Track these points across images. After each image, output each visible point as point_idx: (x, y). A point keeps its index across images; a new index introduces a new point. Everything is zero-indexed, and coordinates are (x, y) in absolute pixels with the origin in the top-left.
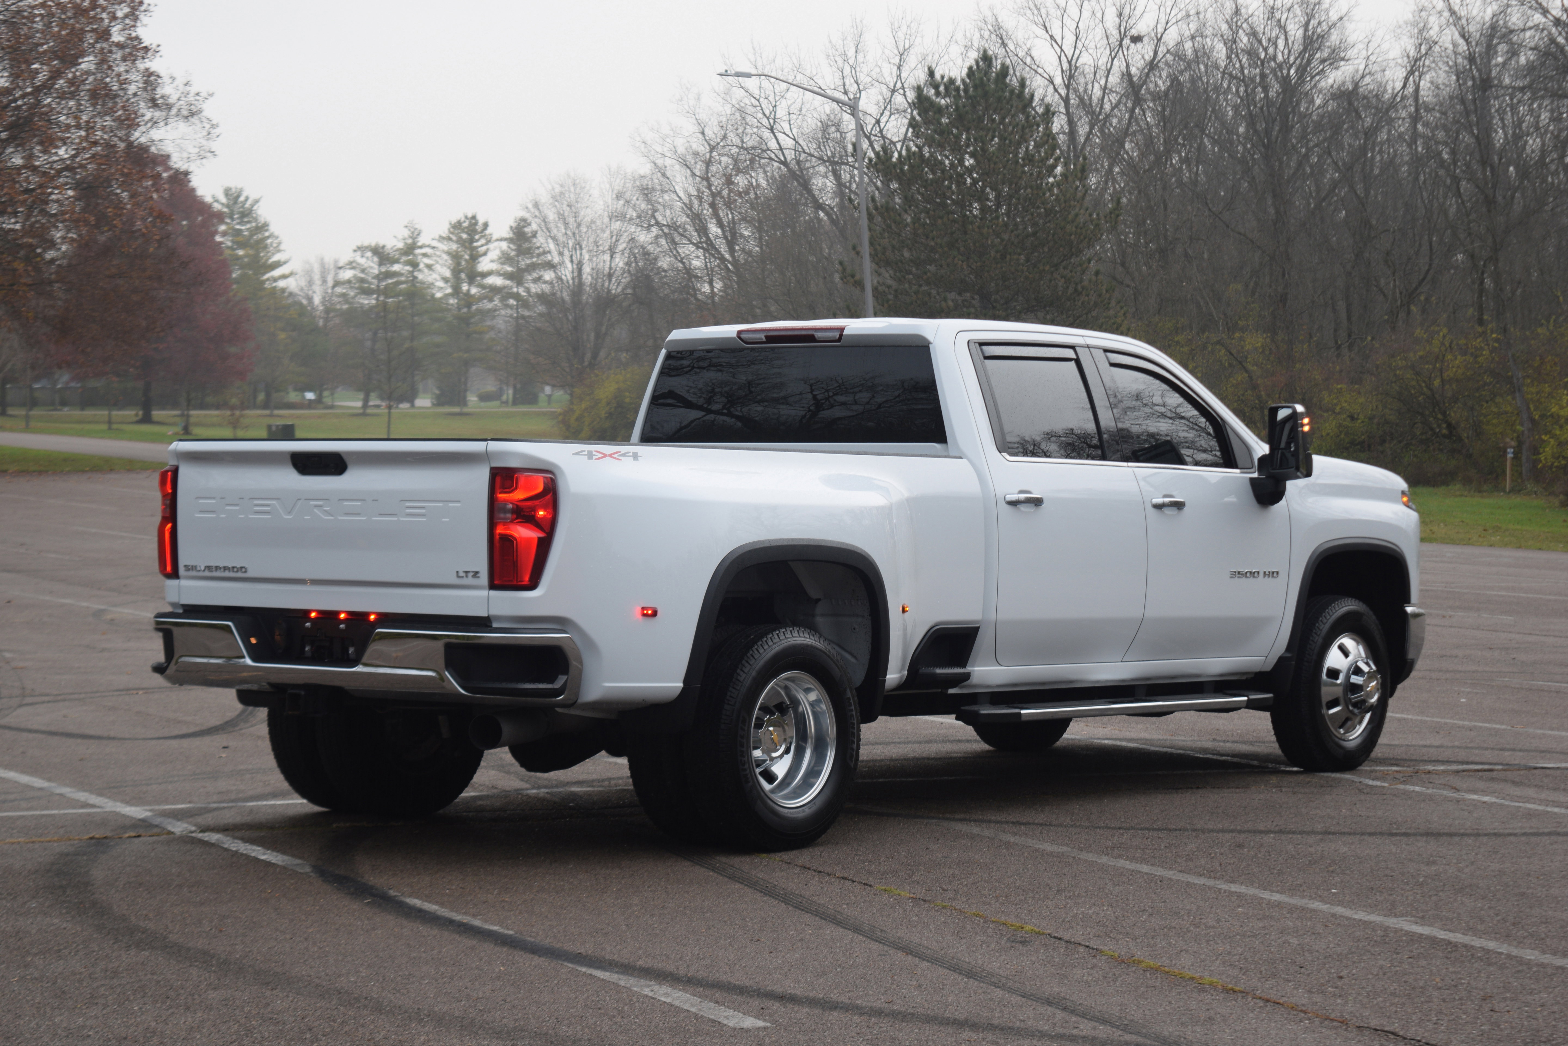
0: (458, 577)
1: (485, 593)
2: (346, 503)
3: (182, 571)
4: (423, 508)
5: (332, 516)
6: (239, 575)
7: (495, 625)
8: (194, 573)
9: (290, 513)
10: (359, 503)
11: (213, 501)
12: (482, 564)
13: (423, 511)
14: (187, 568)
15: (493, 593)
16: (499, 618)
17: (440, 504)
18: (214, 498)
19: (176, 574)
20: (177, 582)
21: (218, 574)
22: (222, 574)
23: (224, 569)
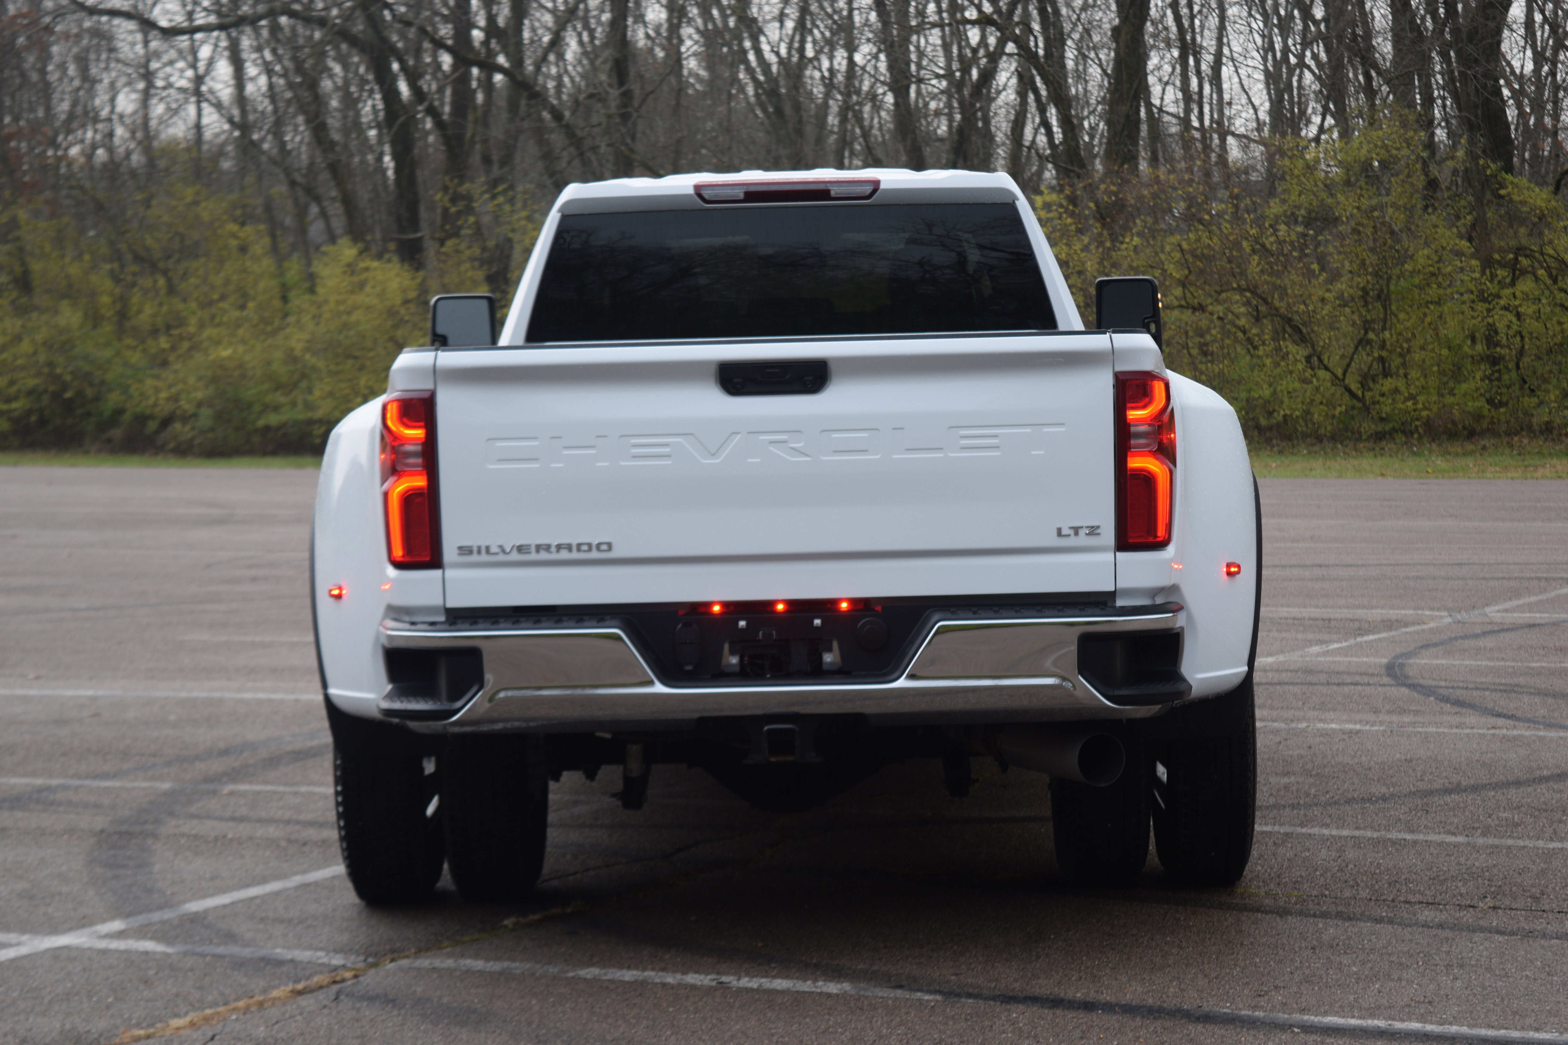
1: (1109, 556)
2: (835, 435)
3: (449, 552)
4: (995, 436)
5: (807, 456)
6: (595, 555)
7: (1120, 603)
8: (475, 558)
9: (713, 454)
10: (864, 434)
11: (534, 443)
13: (995, 441)
14: (465, 550)
15: (1121, 556)
16: (1130, 592)
17: (1028, 430)
18: (535, 438)
19: (435, 562)
20: (436, 574)
21: (543, 556)
22: (554, 556)
23: (559, 547)
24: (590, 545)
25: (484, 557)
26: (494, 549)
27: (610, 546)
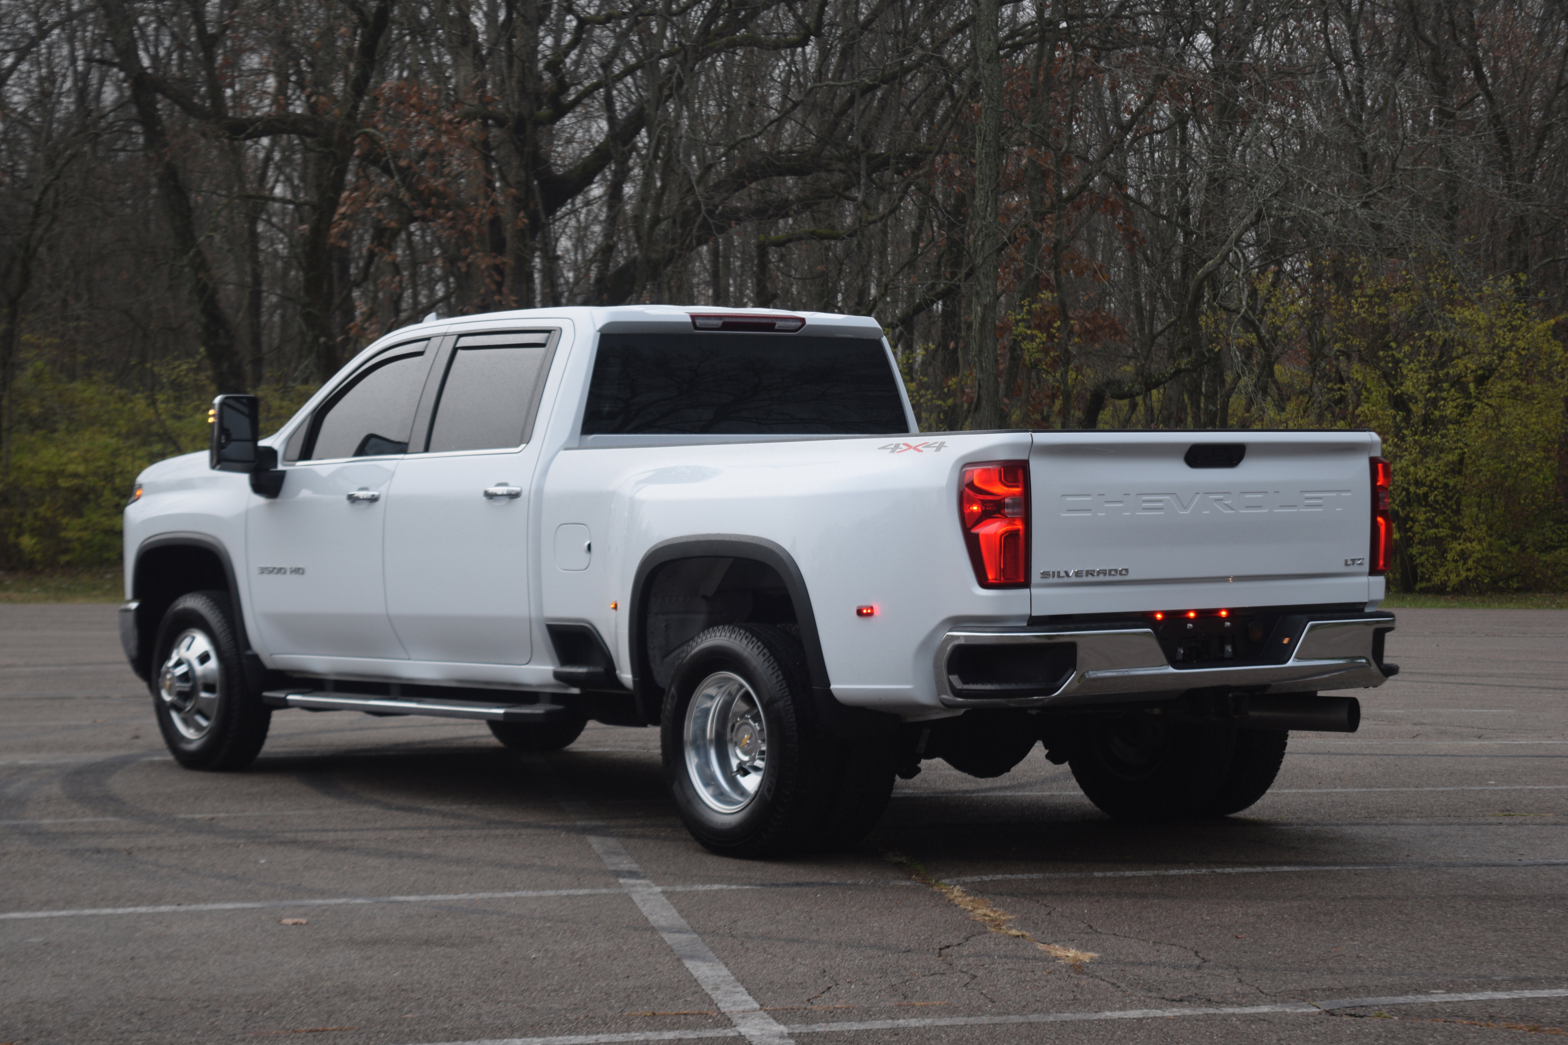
0: (1346, 564)
1: (1365, 579)
2: (1247, 496)
3: (1035, 577)
4: (1320, 498)
5: (1234, 509)
6: (1118, 578)
7: (1368, 610)
8: (1051, 580)
9: (1185, 508)
10: (1260, 496)
11: (1089, 499)
12: (1364, 552)
14: (1045, 575)
15: (1371, 578)
17: (1334, 494)
19: (1026, 584)
20: (1026, 591)
21: (1090, 579)
22: (1096, 579)
23: (1099, 573)
24: (1116, 570)
25: (1056, 580)
26: (1062, 574)
27: (1127, 570)
